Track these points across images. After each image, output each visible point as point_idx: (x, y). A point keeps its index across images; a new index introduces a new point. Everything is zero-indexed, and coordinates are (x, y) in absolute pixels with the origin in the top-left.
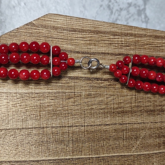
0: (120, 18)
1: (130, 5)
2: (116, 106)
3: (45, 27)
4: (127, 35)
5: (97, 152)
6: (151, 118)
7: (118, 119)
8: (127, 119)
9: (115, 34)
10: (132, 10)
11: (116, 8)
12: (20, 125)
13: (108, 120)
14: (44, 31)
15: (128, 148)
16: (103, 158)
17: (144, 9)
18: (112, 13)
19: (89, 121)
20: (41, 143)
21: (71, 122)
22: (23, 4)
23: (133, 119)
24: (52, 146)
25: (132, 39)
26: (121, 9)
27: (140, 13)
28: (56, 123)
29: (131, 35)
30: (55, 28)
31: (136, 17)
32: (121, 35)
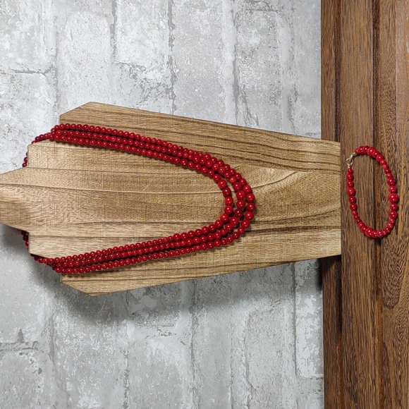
0: (150, 95)
1: (159, 85)
2: (133, 161)
3: (88, 110)
4: (141, 116)
5: (119, 189)
6: (157, 171)
7: (134, 170)
8: (140, 170)
9: (132, 115)
10: (161, 89)
11: (147, 87)
12: (71, 167)
13: (127, 169)
15: (140, 189)
16: (124, 194)
17: (172, 88)
18: (144, 90)
19: (114, 169)
20: (83, 180)
21: (103, 169)
22: (73, 84)
23: (145, 171)
24: (91, 183)
25: (145, 119)
26: (152, 88)
27: (167, 91)
28: (94, 168)
29: (144, 116)
30: (93, 110)
31: (164, 94)
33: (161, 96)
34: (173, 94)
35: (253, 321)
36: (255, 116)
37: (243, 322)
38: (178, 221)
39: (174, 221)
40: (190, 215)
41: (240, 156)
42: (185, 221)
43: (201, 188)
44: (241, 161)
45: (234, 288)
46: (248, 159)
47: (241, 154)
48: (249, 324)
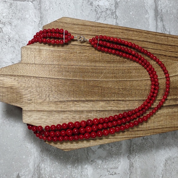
1: (107, 9)
2: (92, 58)
3: (62, 22)
4: (98, 27)
5: (83, 77)
6: (109, 65)
7: (93, 64)
8: (97, 64)
9: (92, 26)
10: (108, 12)
11: (99, 11)
12: (51, 63)
13: (89, 64)
14: (61, 24)
15: (98, 77)
16: (86, 81)
18: (97, 13)
19: (80, 64)
20: (59, 71)
21: (72, 63)
22: (51, 9)
23: (100, 65)
24: (64, 73)
25: (100, 29)
26: (102, 12)
27: (112, 14)
28: (66, 63)
29: (100, 27)
30: (66, 23)
31: (110, 16)
32: (95, 27)
33: (108, 17)
34: (116, 16)
35: (168, 164)
36: (168, 30)
37: (162, 165)
38: (123, 99)
39: (120, 99)
40: (131, 95)
41: (164, 54)
42: (127, 99)
43: (138, 76)
44: (164, 57)
45: (155, 142)
46: (170, 56)
47: (165, 53)
48: (165, 166)
